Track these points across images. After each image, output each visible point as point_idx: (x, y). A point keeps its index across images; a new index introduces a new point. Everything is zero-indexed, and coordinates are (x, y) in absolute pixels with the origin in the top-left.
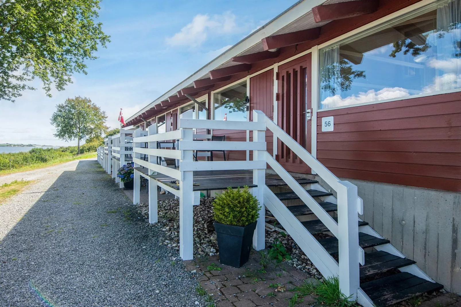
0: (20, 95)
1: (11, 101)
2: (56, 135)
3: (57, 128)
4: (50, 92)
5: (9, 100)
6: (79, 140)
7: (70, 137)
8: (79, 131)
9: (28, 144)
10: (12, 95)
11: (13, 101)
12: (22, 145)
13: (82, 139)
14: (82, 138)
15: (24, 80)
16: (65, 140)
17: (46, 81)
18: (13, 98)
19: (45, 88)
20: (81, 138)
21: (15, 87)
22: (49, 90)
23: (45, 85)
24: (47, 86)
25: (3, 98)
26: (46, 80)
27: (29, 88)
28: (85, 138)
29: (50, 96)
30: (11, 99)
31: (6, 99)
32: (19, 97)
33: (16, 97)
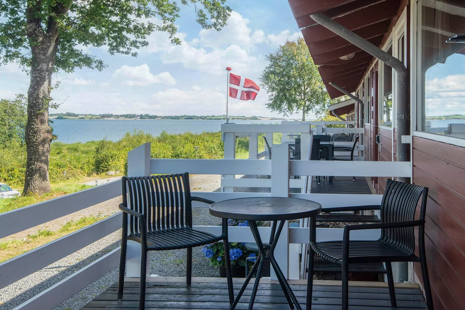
0: (145, 44)
1: (130, 55)
2: (270, 105)
3: (270, 93)
5: (127, 53)
6: (304, 113)
7: (290, 107)
8: (304, 97)
9: (251, 117)
10: (131, 45)
11: (135, 55)
12: (244, 118)
13: (309, 112)
14: (310, 109)
15: (152, 14)
16: (283, 113)
18: (134, 50)
20: (307, 110)
21: (137, 30)
24: (169, 23)
25: (118, 51)
27: (159, 29)
28: (314, 109)
30: (131, 51)
31: (122, 52)
32: (145, 47)
33: (138, 47)
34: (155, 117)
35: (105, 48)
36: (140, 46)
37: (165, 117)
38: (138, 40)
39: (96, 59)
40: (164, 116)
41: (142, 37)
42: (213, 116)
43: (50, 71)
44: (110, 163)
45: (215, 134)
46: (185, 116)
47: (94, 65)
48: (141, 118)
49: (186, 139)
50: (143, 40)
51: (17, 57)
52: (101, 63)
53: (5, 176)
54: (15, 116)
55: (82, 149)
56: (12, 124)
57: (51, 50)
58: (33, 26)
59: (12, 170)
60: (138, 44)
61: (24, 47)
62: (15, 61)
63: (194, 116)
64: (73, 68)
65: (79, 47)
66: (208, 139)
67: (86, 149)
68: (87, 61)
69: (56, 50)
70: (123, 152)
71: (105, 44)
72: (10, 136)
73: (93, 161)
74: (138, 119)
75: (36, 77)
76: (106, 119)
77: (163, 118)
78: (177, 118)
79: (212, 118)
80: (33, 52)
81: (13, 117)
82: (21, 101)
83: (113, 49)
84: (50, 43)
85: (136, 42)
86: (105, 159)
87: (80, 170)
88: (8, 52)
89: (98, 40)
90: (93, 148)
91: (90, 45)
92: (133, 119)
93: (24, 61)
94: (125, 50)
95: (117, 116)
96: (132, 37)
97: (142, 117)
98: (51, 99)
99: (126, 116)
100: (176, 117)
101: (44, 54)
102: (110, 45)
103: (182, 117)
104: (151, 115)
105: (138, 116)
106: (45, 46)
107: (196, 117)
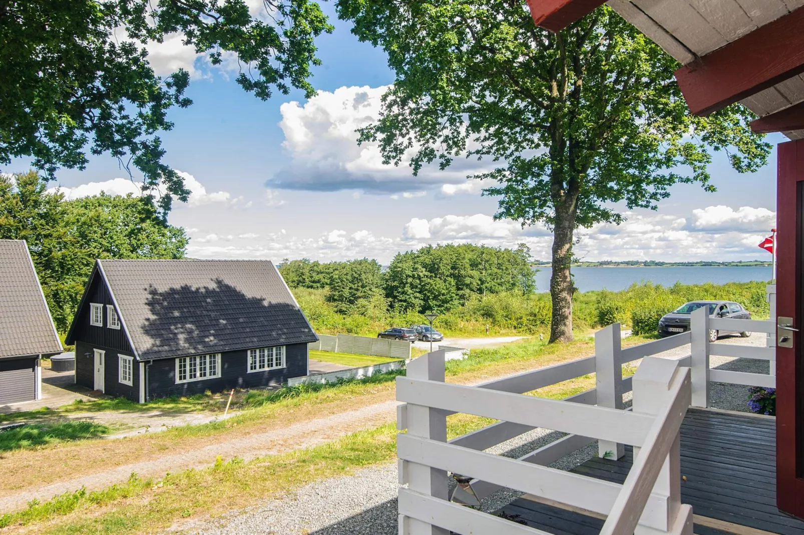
0: (666, 195)
1: (650, 208)
4: (709, 183)
5: (647, 206)
10: (650, 198)
11: (654, 208)
17: (697, 163)
18: (653, 203)
19: (698, 176)
21: (657, 181)
22: (706, 178)
23: (695, 171)
25: (637, 205)
26: (695, 160)
27: (682, 180)
29: (711, 189)
30: (651, 204)
31: (642, 206)
32: (666, 198)
33: (658, 200)
34: (661, 264)
35: (623, 202)
36: (661, 198)
37: (675, 263)
38: (658, 191)
39: (613, 212)
40: (673, 262)
41: (662, 189)
42: (740, 262)
43: (571, 229)
44: (615, 315)
45: (744, 284)
46: (701, 262)
47: (611, 219)
48: (645, 265)
49: (707, 291)
50: (663, 191)
51: (543, 216)
52: (618, 216)
53: (515, 323)
54: (518, 265)
55: (582, 299)
56: (515, 272)
57: (572, 208)
58: (557, 187)
59: (521, 318)
60: (659, 196)
61: (548, 206)
62: (541, 220)
63: (712, 262)
64: (592, 224)
65: (598, 203)
66: (735, 291)
67: (586, 299)
68: (605, 215)
69: (576, 207)
70: (629, 304)
71: (623, 198)
72: (514, 285)
73: (596, 313)
74: (642, 266)
75: (559, 234)
76: (605, 266)
77: (673, 264)
78: (691, 264)
79: (739, 264)
80: (557, 211)
81: (515, 266)
82: (522, 250)
83: (632, 203)
84: (572, 201)
85: (657, 194)
86: (610, 312)
87: (584, 322)
88: (534, 212)
89: (616, 196)
90: (594, 298)
91: (608, 201)
92: (635, 266)
93: (549, 220)
94: (644, 203)
95: (618, 264)
96: (651, 189)
97: (646, 263)
98: (573, 254)
99: (627, 263)
100: (689, 263)
101: (567, 212)
102: (629, 199)
103: (697, 263)
104: (657, 261)
105: (641, 263)
106: (567, 205)
107: (716, 263)
